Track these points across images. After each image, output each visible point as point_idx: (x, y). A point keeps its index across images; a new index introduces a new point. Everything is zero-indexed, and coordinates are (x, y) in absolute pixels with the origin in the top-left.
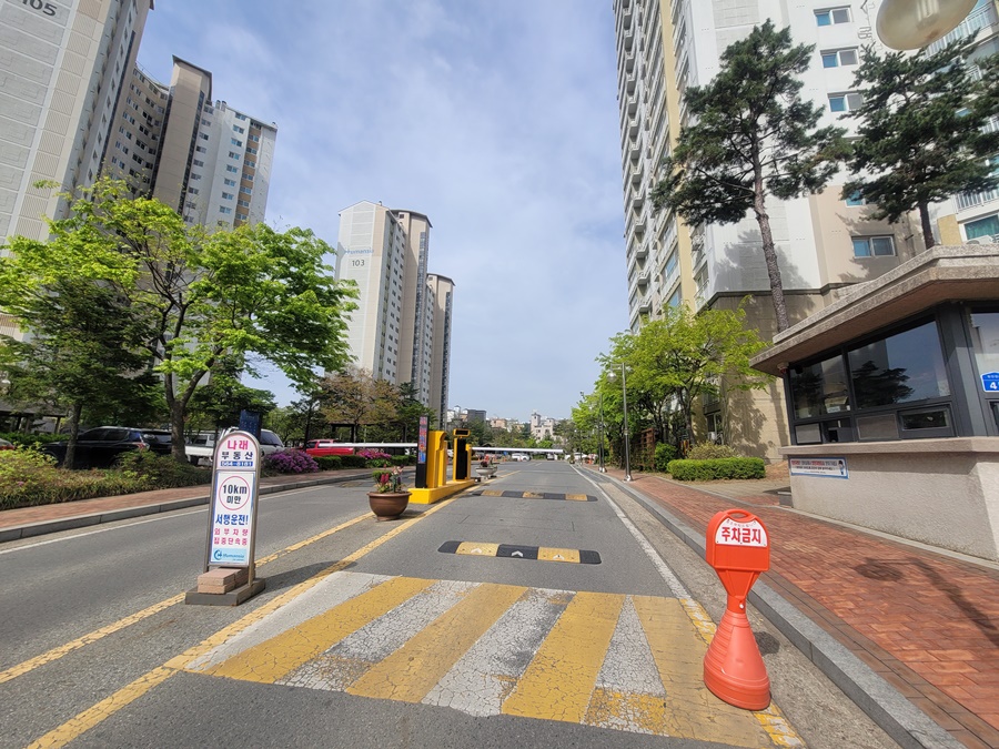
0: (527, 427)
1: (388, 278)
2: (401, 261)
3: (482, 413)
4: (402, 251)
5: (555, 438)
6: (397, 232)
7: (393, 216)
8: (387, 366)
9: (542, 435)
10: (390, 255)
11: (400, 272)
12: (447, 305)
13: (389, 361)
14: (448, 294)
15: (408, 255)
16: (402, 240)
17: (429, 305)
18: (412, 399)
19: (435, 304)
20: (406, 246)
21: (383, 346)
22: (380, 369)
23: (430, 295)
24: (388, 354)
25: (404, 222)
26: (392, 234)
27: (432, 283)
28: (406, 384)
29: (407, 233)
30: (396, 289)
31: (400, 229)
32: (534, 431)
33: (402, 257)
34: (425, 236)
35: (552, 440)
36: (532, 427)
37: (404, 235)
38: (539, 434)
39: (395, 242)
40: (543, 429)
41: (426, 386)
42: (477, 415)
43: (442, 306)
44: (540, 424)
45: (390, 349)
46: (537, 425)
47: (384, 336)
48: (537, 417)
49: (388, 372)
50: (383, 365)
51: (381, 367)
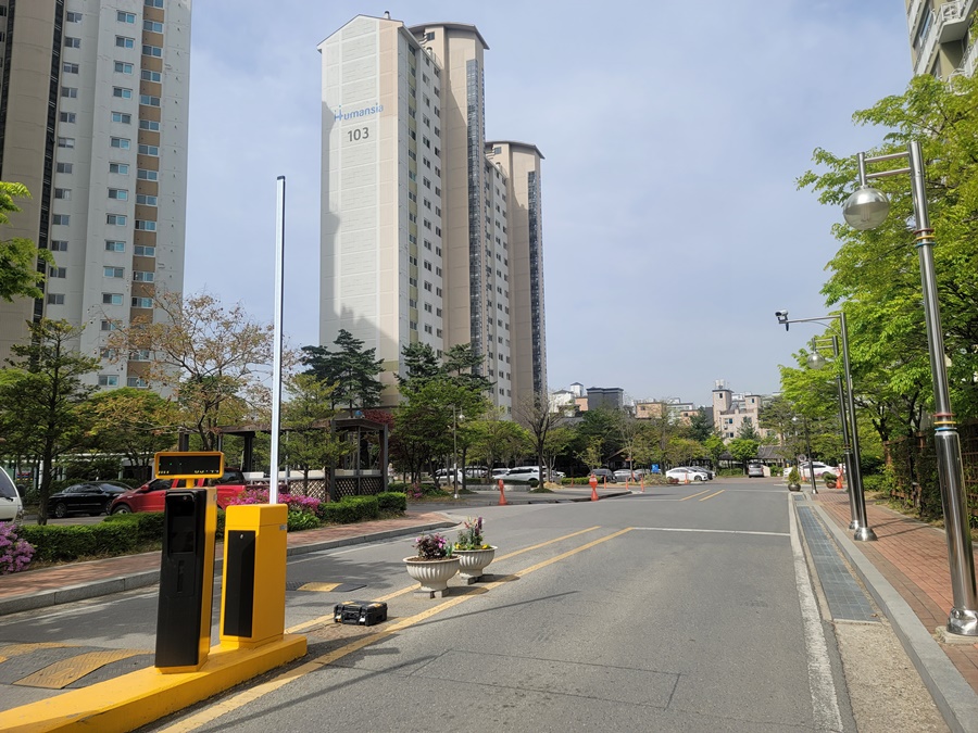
0: (706, 414)
1: (413, 156)
2: (435, 122)
3: (613, 394)
4: (435, 101)
5: (763, 433)
6: (423, 68)
7: (412, 40)
8: (425, 318)
9: (736, 428)
10: (412, 113)
11: (436, 142)
12: (531, 196)
13: (429, 308)
14: (532, 176)
15: (446, 109)
16: (434, 81)
17: (498, 200)
18: (475, 375)
19: (509, 197)
20: (443, 92)
21: (413, 282)
22: (413, 325)
23: (497, 183)
24: (425, 297)
25: (435, 46)
26: (413, 72)
27: (500, 159)
28: (460, 349)
29: (442, 65)
30: (430, 175)
31: (428, 61)
32: (719, 421)
33: (437, 112)
34: (476, 68)
35: (755, 437)
36: (717, 416)
37: (437, 72)
38: (728, 428)
39: (422, 88)
40: (738, 418)
41: (502, 349)
42: (608, 397)
43: (522, 199)
44: (731, 407)
45: (428, 286)
46: (725, 409)
47: (415, 264)
48: (724, 393)
49: (428, 329)
50: (417, 318)
51: (414, 320)
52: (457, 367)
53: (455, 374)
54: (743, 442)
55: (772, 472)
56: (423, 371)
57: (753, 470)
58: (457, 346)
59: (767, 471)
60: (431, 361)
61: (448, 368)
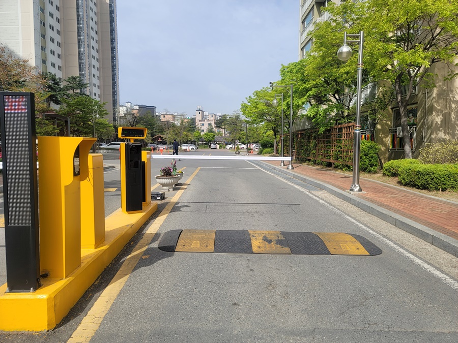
0: (193, 121)
3: (152, 109)
5: (216, 130)
8: (51, 58)
9: (205, 128)
13: (53, 53)
18: (82, 94)
21: (43, 36)
22: (44, 62)
24: (51, 46)
28: (74, 78)
32: (198, 124)
35: (213, 132)
36: (197, 121)
40: (206, 123)
41: (95, 81)
42: (148, 110)
44: (204, 118)
45: (52, 40)
46: (201, 119)
47: (44, 25)
48: (201, 112)
49: (53, 65)
50: (46, 57)
51: (44, 59)
52: (73, 88)
53: (71, 92)
54: (209, 134)
55: (220, 147)
56: (52, 89)
57: (213, 146)
58: (72, 77)
59: (218, 146)
60: (57, 83)
61: (67, 88)
